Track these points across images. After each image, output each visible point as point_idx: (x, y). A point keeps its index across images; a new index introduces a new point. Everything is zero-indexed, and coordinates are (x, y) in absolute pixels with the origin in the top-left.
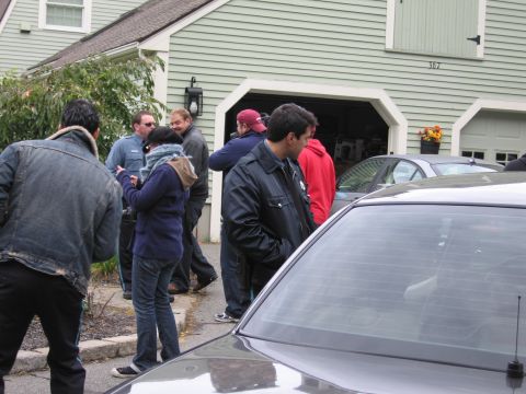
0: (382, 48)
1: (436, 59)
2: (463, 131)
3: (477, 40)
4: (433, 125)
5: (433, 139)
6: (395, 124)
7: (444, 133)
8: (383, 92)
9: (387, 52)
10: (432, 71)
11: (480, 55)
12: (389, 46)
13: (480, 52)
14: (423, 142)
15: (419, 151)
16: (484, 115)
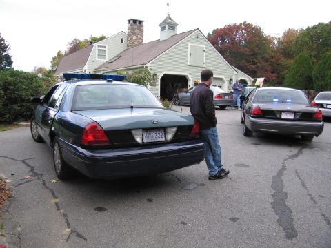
0: (187, 65)
3: (204, 63)
5: (197, 83)
6: (190, 80)
7: (199, 81)
8: (188, 74)
10: (196, 69)
11: (205, 66)
12: (189, 64)
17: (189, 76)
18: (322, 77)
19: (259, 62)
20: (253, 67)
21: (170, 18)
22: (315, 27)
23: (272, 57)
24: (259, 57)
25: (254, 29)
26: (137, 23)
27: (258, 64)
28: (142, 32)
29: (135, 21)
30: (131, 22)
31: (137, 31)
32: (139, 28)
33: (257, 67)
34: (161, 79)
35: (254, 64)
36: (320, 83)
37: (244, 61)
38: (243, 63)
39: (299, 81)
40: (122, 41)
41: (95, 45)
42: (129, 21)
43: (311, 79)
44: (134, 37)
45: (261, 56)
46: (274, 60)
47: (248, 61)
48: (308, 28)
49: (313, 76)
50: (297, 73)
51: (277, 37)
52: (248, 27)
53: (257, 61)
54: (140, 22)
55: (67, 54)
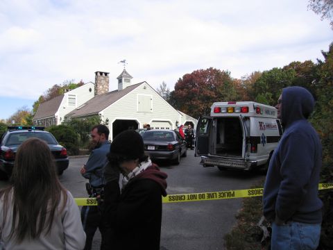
1: (145, 113)
3: (151, 109)
6: (139, 124)
8: (137, 119)
9: (137, 112)
11: (152, 112)
17: (139, 121)
21: (126, 72)
22: (270, 72)
26: (104, 75)
28: (108, 82)
29: (101, 73)
30: (99, 74)
31: (103, 82)
32: (105, 79)
34: (114, 124)
40: (90, 90)
41: (66, 94)
42: (96, 73)
44: (101, 87)
48: (264, 73)
51: (244, 80)
52: (213, 72)
54: (106, 74)
55: (48, 100)
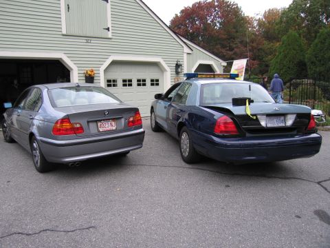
0: (60, 33)
1: (88, 38)
2: (106, 71)
3: (108, 29)
4: (90, 69)
5: (90, 75)
6: (72, 69)
7: (95, 72)
8: (63, 55)
9: (63, 35)
10: (87, 44)
11: (110, 36)
12: (64, 32)
13: (110, 35)
14: (86, 77)
15: (84, 81)
16: (114, 63)
17: (68, 62)
18: (320, 61)
19: (237, 47)
20: (231, 53)
23: (252, 41)
24: (237, 41)
25: (228, 6)
27: (236, 49)
33: (235, 53)
35: (231, 49)
36: (318, 70)
37: (219, 46)
38: (218, 49)
39: (289, 68)
43: (305, 65)
45: (239, 40)
46: (254, 45)
47: (223, 46)
49: (306, 60)
50: (285, 57)
51: (257, 18)
53: (234, 46)
